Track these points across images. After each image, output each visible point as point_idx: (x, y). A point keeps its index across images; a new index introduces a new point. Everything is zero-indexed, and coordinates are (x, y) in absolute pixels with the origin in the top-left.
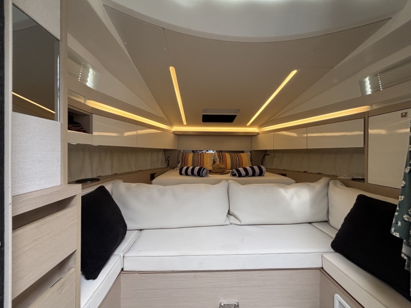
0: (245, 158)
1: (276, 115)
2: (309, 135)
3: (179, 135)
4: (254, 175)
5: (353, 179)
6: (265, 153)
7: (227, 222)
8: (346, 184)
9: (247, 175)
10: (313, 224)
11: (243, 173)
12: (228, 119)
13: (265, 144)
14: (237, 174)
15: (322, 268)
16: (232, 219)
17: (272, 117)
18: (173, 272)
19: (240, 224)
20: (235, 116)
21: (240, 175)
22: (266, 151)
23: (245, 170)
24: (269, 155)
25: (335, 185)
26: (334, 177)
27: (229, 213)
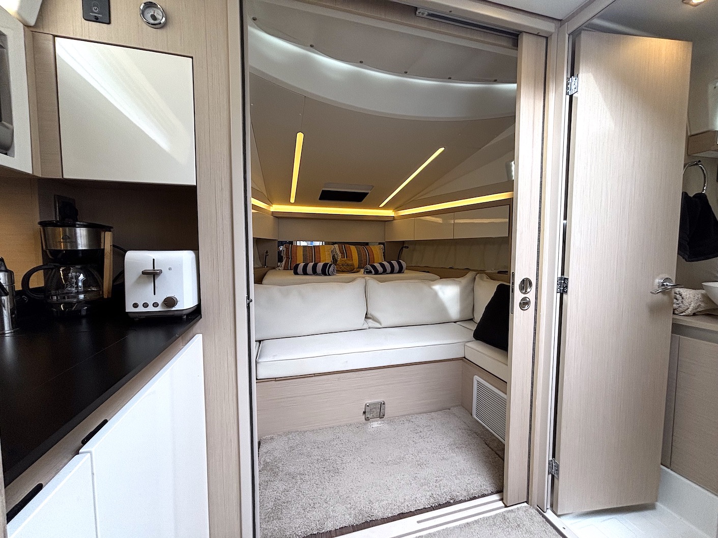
0: (377, 252)
1: (417, 196)
2: (457, 221)
3: (280, 218)
4: (392, 272)
5: (499, 272)
6: (402, 245)
7: (365, 326)
8: (492, 277)
9: (385, 272)
10: (457, 323)
11: (380, 269)
12: (356, 198)
13: (403, 234)
14: (373, 271)
15: (465, 357)
16: (371, 323)
17: (414, 197)
18: (315, 375)
19: (380, 326)
20: (365, 194)
21: (377, 272)
22: (403, 242)
23: (382, 265)
24: (408, 247)
25: (482, 279)
26: (481, 272)
27: (366, 317)
